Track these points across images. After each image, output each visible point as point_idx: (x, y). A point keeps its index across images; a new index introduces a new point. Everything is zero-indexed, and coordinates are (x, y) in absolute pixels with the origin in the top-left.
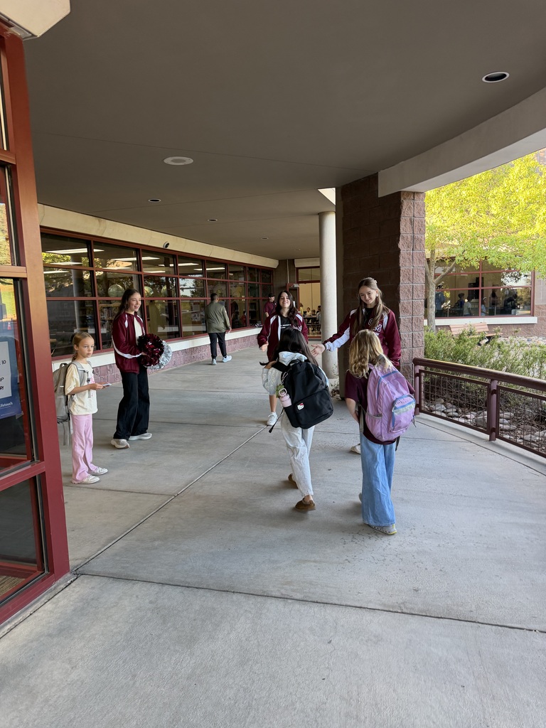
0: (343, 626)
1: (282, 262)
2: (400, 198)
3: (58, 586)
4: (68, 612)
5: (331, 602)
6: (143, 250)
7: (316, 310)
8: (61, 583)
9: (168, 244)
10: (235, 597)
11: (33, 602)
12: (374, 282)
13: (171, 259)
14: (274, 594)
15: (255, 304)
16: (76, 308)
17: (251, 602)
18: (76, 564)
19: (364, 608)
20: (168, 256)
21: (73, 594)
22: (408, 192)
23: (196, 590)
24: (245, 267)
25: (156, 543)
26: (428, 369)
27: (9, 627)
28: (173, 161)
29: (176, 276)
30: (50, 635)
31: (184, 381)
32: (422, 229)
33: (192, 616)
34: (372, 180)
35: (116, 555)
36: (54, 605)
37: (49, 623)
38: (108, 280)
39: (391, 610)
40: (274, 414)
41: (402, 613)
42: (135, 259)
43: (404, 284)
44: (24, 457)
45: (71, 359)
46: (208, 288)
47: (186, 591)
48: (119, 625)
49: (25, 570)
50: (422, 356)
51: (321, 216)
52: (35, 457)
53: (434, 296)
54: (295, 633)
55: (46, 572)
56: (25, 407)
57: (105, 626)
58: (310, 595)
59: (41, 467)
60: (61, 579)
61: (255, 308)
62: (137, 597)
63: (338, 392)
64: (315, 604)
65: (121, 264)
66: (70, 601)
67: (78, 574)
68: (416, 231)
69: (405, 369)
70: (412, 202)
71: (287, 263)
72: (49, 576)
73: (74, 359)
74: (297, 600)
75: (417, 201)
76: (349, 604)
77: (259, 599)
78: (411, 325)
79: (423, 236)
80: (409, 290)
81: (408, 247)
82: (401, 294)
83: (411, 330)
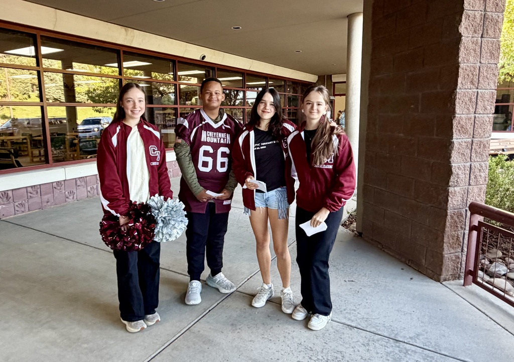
1: (321, 78)
6: (180, 62)
9: (204, 57)
13: (211, 72)
32: (500, 4)
43: (463, 90)
50: (481, 201)
68: (490, 6)
69: (455, 217)
71: (325, 79)
78: (469, 151)
79: (500, 15)
80: (470, 99)
81: (475, 32)
82: (457, 104)
83: (469, 160)
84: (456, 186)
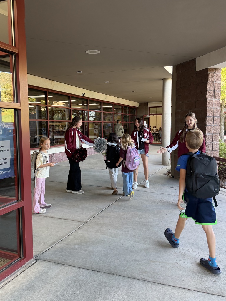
0: (174, 298)
1: (141, 104)
2: (208, 72)
3: (27, 265)
4: (33, 278)
5: (168, 284)
6: (72, 97)
7: (159, 129)
8: (29, 263)
9: (84, 94)
10: (117, 277)
11: (15, 272)
12: (194, 115)
13: (85, 102)
14: (137, 278)
15: (126, 125)
16: (37, 125)
17: (125, 281)
18: (36, 255)
19: (186, 289)
20: (84, 100)
21: (35, 269)
22: (212, 68)
23: (97, 272)
24: (122, 106)
25: (76, 246)
26: (221, 163)
27: (3, 284)
28: (90, 52)
29: (87, 110)
30: (23, 290)
31: (89, 164)
32: (219, 88)
33: (95, 285)
34: (193, 62)
35: (56, 251)
36: (25, 274)
37: (23, 283)
38: (53, 112)
39: (201, 291)
40: (136, 182)
41: (207, 293)
42: (68, 101)
43: (209, 117)
44: (14, 198)
45: (39, 149)
46: (103, 116)
47: (92, 272)
48: (58, 287)
49: (11, 255)
50: (217, 156)
51: (164, 80)
52: (20, 198)
53: (223, 124)
54: (149, 299)
55: (22, 257)
56: (16, 173)
57: (51, 287)
58: (157, 280)
59: (22, 204)
60: (29, 262)
61: (126, 127)
62: (67, 273)
63: (170, 173)
64: (159, 285)
65: (60, 104)
66: (33, 273)
67: (37, 260)
68: (216, 88)
70: (214, 74)
71: (144, 105)
72: (23, 259)
73: (40, 150)
74: (150, 282)
75: (217, 73)
76: (178, 286)
77: (130, 280)
78: (212, 138)
79: (219, 92)
80: (211, 120)
81: (212, 97)
82: (207, 122)
83: (212, 141)
84: (208, 151)
